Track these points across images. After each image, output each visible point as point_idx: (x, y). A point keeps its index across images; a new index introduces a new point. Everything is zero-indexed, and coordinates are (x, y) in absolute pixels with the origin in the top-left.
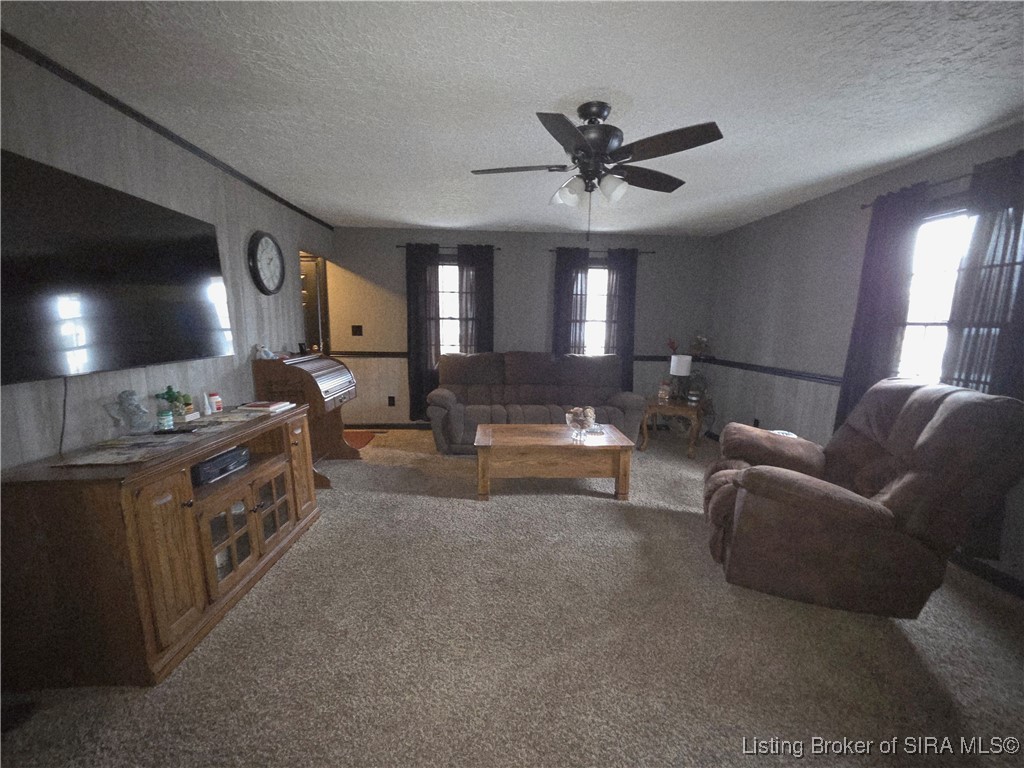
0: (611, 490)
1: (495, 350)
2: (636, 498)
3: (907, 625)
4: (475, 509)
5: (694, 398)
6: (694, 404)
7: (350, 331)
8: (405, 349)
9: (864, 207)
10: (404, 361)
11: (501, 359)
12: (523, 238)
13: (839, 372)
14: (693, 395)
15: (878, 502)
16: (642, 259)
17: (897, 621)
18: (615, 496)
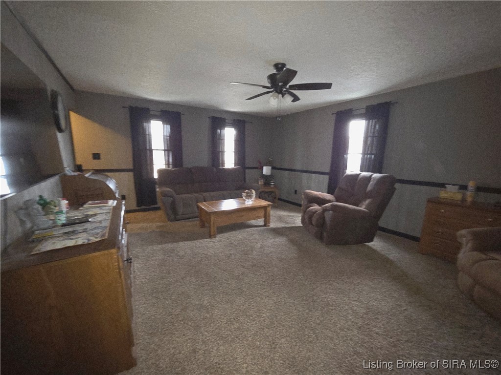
0: (262, 223)
1: (185, 166)
2: (272, 225)
3: (370, 244)
4: (214, 242)
5: (273, 184)
6: (272, 186)
7: (91, 156)
8: (131, 167)
9: (333, 114)
10: (131, 174)
11: (190, 171)
12: (196, 110)
13: (327, 170)
14: (272, 182)
15: (362, 208)
16: (247, 125)
17: (367, 244)
18: (265, 225)
